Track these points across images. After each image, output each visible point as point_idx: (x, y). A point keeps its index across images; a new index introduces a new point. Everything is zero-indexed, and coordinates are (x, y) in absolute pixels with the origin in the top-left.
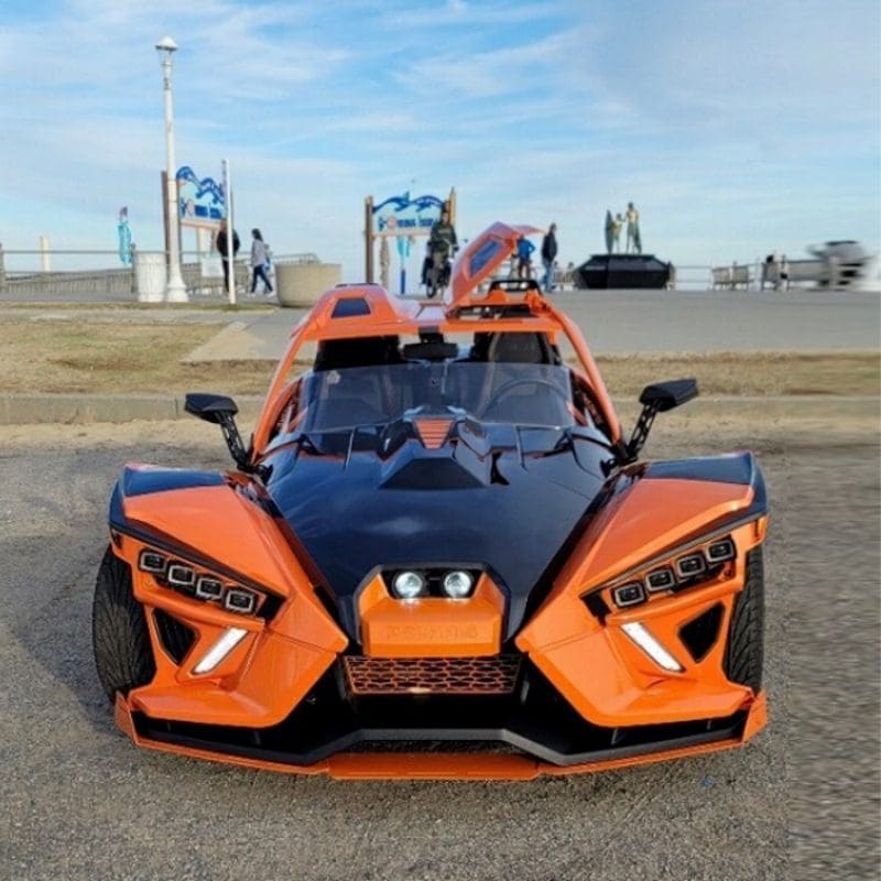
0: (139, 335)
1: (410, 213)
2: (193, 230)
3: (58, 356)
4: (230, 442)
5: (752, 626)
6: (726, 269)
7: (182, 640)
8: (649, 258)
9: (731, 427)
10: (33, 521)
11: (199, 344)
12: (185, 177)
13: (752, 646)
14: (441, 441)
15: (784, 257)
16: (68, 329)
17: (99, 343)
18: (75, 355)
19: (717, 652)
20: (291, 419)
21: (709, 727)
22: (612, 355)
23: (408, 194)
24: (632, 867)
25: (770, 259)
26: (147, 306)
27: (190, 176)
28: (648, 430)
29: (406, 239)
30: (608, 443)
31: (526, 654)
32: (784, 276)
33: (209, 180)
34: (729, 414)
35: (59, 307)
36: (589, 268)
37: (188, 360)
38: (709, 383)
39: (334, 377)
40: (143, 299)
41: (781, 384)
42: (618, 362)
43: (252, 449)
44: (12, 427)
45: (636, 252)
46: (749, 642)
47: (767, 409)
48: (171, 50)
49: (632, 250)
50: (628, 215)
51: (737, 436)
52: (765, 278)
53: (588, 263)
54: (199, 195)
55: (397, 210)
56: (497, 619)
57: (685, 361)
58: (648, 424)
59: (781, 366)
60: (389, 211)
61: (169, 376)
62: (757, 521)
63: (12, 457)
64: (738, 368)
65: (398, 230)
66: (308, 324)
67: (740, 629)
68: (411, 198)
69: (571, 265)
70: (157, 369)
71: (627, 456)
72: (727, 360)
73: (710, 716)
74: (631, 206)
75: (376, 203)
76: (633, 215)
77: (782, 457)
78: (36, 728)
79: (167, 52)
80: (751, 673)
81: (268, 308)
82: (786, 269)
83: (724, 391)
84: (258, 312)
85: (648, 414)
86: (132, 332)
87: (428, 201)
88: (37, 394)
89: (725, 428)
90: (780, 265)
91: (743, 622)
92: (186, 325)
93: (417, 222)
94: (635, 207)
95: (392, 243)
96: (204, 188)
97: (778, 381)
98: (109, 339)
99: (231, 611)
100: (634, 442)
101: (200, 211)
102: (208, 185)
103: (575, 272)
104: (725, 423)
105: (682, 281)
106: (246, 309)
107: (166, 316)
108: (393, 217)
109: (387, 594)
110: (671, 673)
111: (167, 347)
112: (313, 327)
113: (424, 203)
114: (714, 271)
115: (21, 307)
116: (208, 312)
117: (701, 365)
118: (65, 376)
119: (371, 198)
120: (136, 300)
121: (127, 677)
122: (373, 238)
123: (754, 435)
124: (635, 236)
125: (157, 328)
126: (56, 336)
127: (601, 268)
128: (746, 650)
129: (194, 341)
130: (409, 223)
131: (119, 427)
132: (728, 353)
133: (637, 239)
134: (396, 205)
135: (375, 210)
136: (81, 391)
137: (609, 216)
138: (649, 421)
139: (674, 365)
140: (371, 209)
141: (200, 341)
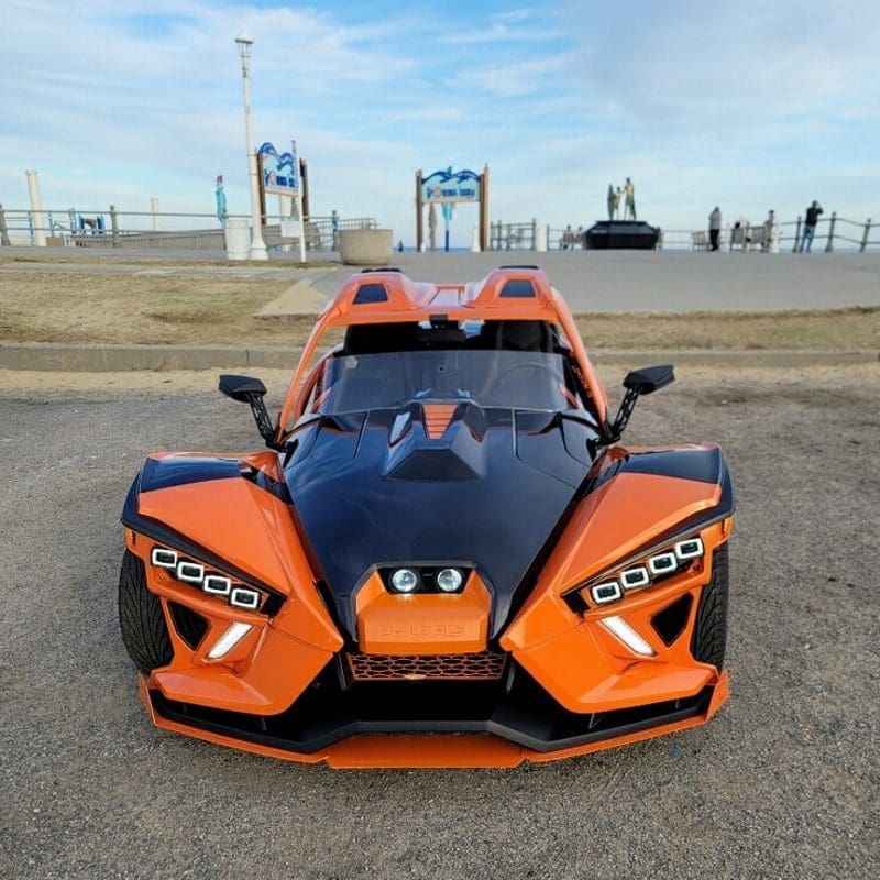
0: (222, 291)
1: (452, 184)
2: (277, 196)
3: (151, 310)
4: (259, 421)
5: (717, 610)
6: (703, 233)
7: (196, 628)
8: (642, 224)
9: (704, 377)
10: (113, 467)
11: (270, 300)
12: (267, 150)
13: (717, 627)
14: (447, 422)
15: (748, 224)
16: (164, 285)
17: (187, 298)
18: (165, 309)
19: (686, 635)
20: (316, 399)
21: (677, 706)
22: (610, 312)
23: (450, 168)
24: (604, 855)
25: (738, 225)
26: (233, 263)
27: (271, 151)
28: (630, 413)
29: (449, 205)
30: (595, 423)
31: (510, 653)
32: (748, 240)
33: (287, 155)
34: (702, 365)
35: (160, 263)
36: (595, 232)
37: (260, 314)
38: (687, 338)
39: (351, 362)
40: (231, 257)
41: (745, 339)
42: (614, 319)
43: (278, 427)
44: (109, 374)
45: (632, 219)
46: (714, 624)
47: (734, 362)
48: (248, 43)
49: (629, 217)
50: (626, 188)
51: (709, 386)
52: (733, 240)
53: (594, 228)
54: (280, 167)
55: (442, 181)
56: (484, 617)
57: (667, 318)
58: (630, 408)
59: (745, 323)
60: (435, 182)
61: (243, 329)
62: (723, 521)
63: (105, 403)
64: (711, 325)
65: (442, 198)
66: (332, 309)
67: (706, 612)
68: (454, 171)
69: (580, 228)
70: (233, 322)
71: (611, 436)
72: (701, 317)
73: (678, 697)
74: (628, 180)
75: (425, 176)
76: (630, 188)
77: (745, 405)
78: (76, 694)
79: (245, 45)
80: (716, 650)
81: (332, 266)
82: (750, 234)
83: (698, 346)
84: (323, 269)
85: (630, 398)
86: (217, 288)
87: (466, 174)
88: (131, 346)
89: (700, 378)
90: (745, 231)
91: (710, 606)
92: (262, 281)
93: (458, 192)
94: (632, 181)
95: (439, 209)
96: (283, 161)
97: (742, 337)
98: (197, 294)
99: (237, 607)
100: (618, 424)
101: (281, 181)
102: (287, 158)
103: (583, 235)
104: (699, 374)
105: (669, 241)
106: (315, 266)
107: (247, 273)
108: (438, 188)
109: (384, 589)
110: (645, 657)
111: (244, 302)
112: (336, 313)
113: (464, 176)
114: (693, 234)
115: (127, 263)
116: (283, 269)
117: (681, 322)
118: (156, 328)
119: (420, 172)
120: (225, 257)
121: (153, 654)
122: (423, 204)
123: (722, 385)
124: (631, 204)
125: (238, 285)
126: (151, 291)
127: (604, 232)
128: (712, 631)
129: (268, 297)
130: (451, 193)
131: (199, 374)
132: (702, 312)
133: (633, 208)
134: (441, 178)
135: (424, 181)
136: (168, 343)
137: (611, 189)
138: (632, 403)
139: (660, 322)
140: (421, 181)
141: (273, 296)
